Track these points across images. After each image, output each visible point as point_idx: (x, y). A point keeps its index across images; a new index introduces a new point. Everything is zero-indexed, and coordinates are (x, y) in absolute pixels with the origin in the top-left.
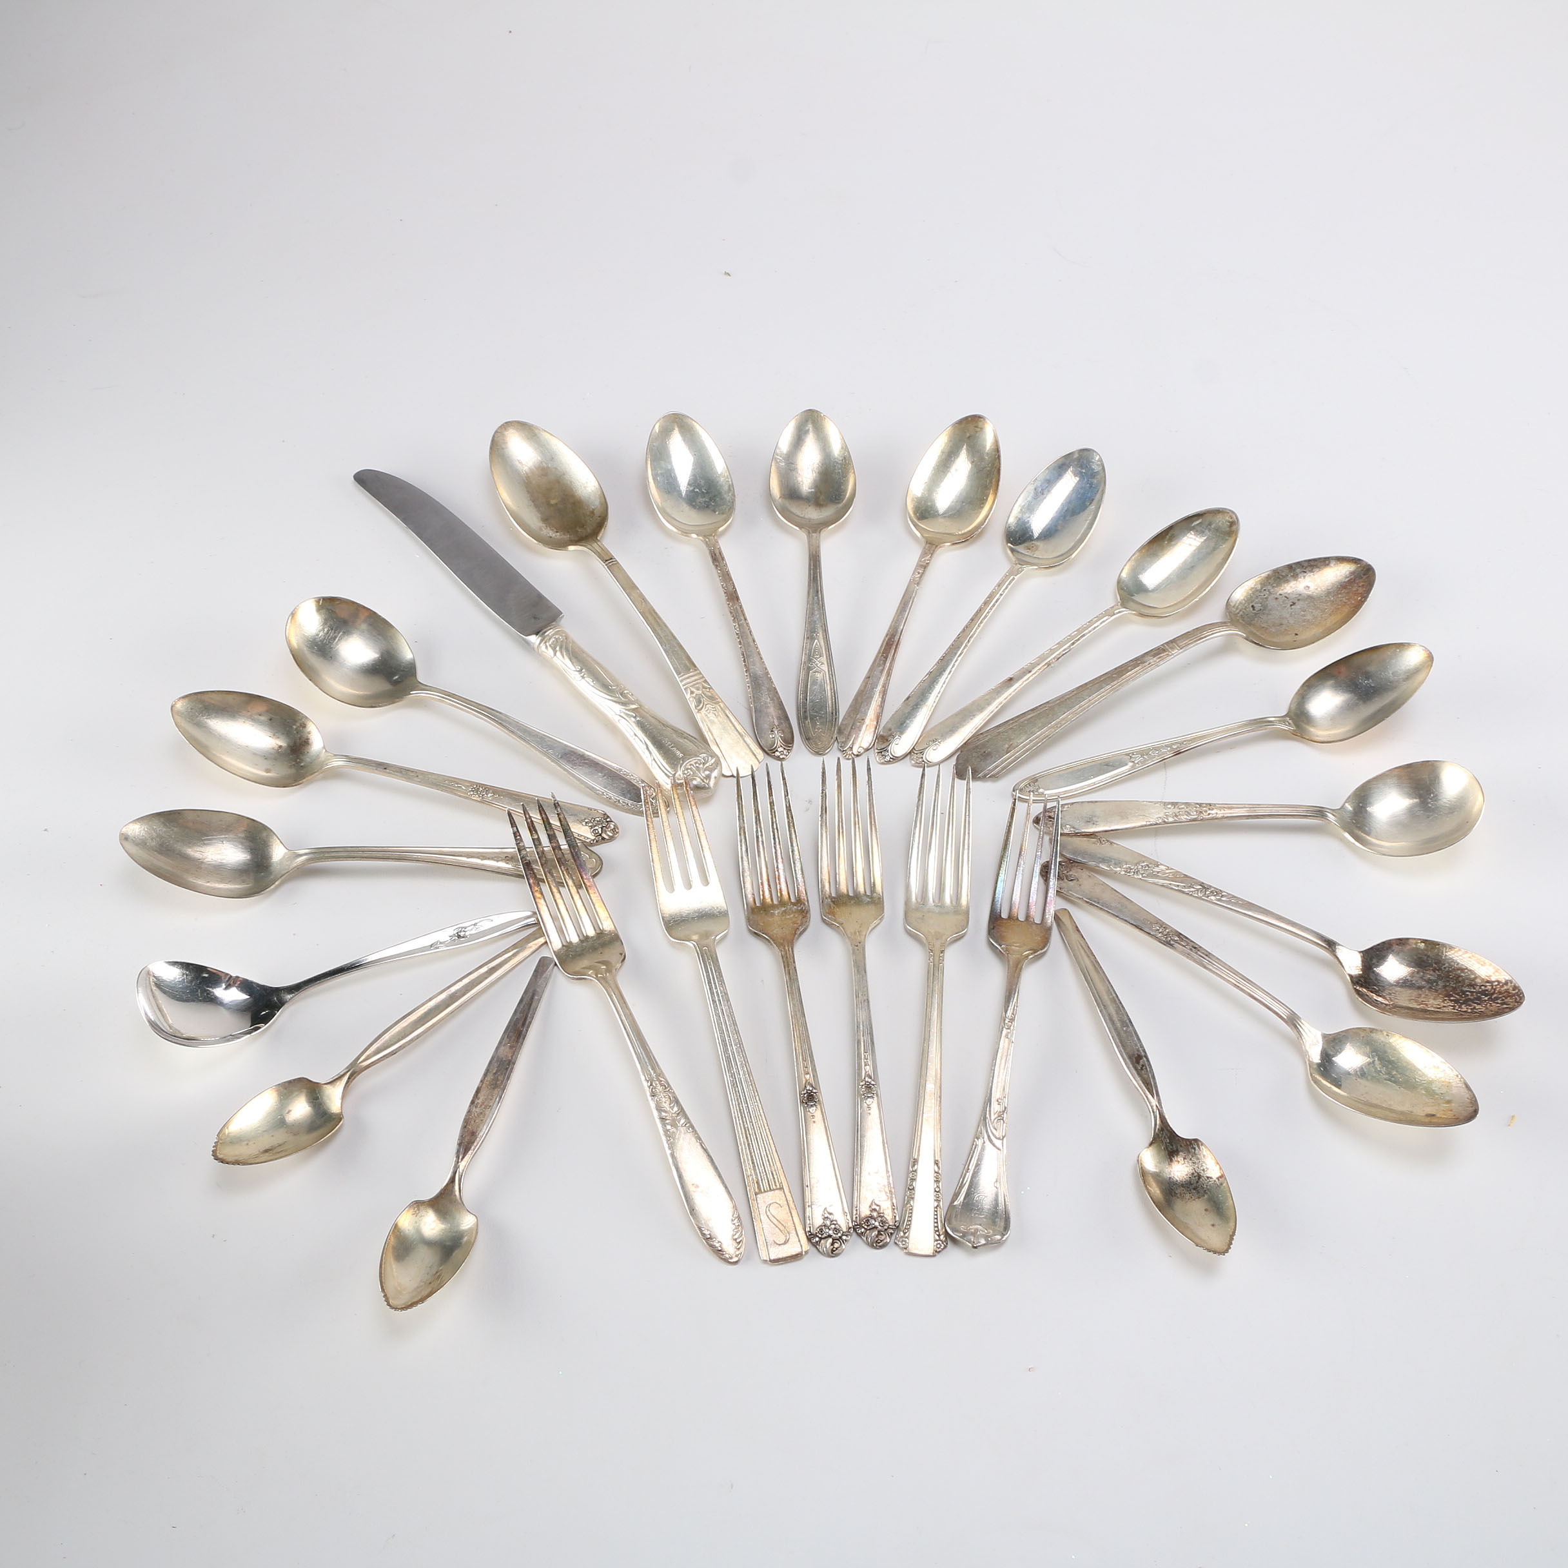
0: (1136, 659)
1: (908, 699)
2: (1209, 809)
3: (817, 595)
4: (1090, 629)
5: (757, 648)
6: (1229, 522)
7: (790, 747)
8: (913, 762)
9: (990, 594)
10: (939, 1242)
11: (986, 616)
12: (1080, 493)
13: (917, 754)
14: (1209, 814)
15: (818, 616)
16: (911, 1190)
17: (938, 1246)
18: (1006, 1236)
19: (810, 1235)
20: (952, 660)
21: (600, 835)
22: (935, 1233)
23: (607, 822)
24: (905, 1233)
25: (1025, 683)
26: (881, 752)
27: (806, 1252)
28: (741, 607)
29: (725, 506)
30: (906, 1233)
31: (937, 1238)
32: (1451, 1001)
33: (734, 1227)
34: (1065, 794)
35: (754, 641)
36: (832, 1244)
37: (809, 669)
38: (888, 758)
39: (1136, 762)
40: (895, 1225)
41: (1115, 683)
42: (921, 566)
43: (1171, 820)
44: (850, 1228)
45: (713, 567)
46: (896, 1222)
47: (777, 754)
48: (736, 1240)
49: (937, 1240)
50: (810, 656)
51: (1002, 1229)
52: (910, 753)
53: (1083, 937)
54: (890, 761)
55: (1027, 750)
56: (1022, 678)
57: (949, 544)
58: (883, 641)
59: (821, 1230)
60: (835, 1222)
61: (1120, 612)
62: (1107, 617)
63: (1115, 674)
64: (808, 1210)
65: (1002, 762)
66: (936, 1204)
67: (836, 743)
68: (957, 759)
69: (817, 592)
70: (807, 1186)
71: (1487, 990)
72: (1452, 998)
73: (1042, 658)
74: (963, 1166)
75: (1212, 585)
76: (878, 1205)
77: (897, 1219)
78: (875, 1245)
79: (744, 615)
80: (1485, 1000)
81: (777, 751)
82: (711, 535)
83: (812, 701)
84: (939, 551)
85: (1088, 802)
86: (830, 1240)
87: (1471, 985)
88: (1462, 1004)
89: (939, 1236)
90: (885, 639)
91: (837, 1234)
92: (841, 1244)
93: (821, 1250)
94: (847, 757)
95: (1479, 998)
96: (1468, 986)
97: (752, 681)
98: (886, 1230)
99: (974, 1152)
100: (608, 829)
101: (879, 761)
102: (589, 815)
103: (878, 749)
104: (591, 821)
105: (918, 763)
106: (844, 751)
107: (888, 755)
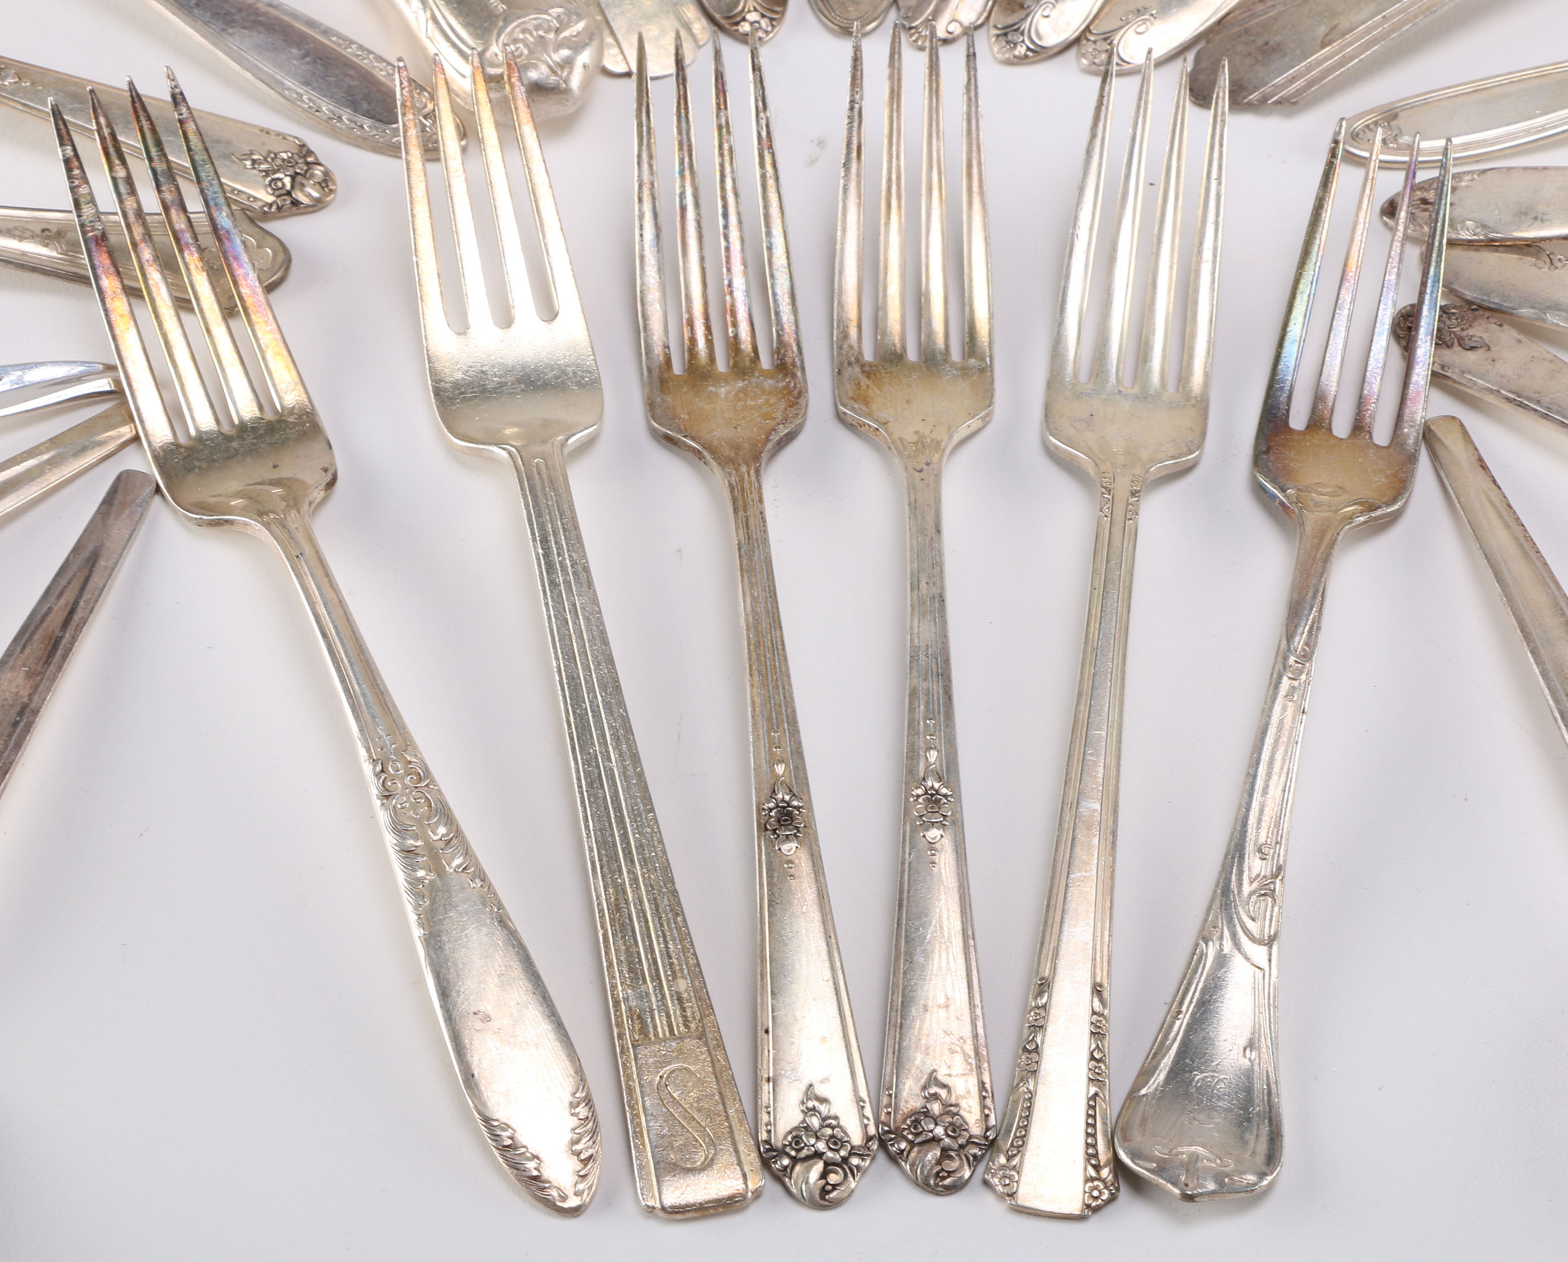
7: (776, 12)
8: (1084, 61)
10: (1096, 1183)
13: (1095, 42)
16: (1029, 1052)
17: (1095, 1193)
18: (1269, 1178)
19: (768, 1151)
21: (289, 193)
22: (1088, 1160)
23: (307, 164)
24: (1009, 1159)
26: (1005, 35)
27: (758, 1194)
30: (1014, 1156)
31: (1092, 1173)
33: (574, 1122)
36: (824, 1175)
38: (1021, 50)
40: (986, 1138)
44: (869, 1139)
46: (987, 1129)
47: (745, 27)
48: (578, 1154)
49: (1092, 1179)
51: (1260, 1159)
52: (1077, 41)
53: (1496, 484)
55: (1376, 41)
59: (797, 1140)
60: (834, 1122)
64: (766, 1088)
65: (1309, 69)
66: (1093, 1090)
67: (892, 11)
68: (1197, 60)
70: (767, 1032)
74: (1166, 1008)
76: (944, 1086)
77: (992, 1121)
78: (932, 1182)
81: (744, 19)
85: (1524, 170)
86: (819, 1166)
89: (1097, 1168)
91: (837, 1151)
92: (846, 1176)
93: (794, 1190)
94: (920, 43)
98: (962, 1147)
99: (1195, 971)
100: (309, 179)
101: (999, 56)
102: (264, 144)
103: (999, 26)
104: (265, 159)
105: (1094, 67)
106: (911, 28)
107: (1023, 41)
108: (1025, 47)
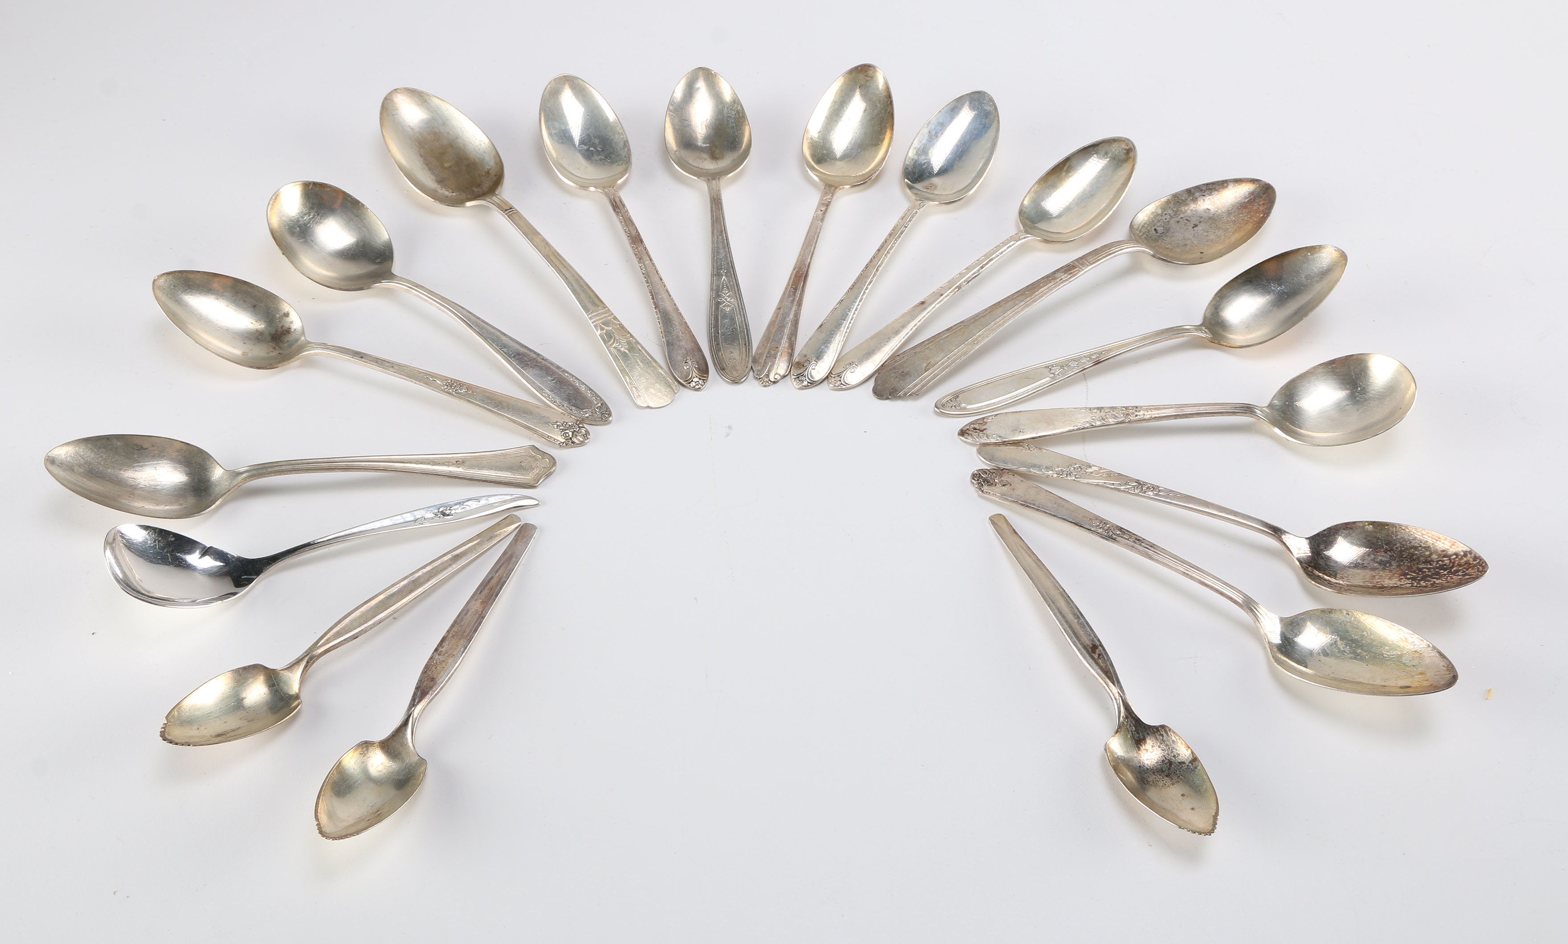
0: (1047, 276)
1: (821, 326)
2: (1136, 411)
3: (722, 235)
4: (997, 253)
5: (665, 286)
6: (1126, 150)
7: (705, 377)
8: (831, 385)
9: (895, 227)
11: (892, 247)
12: (973, 134)
13: (834, 377)
14: (1136, 415)
15: (723, 254)
20: (861, 289)
21: (571, 439)
23: (579, 427)
25: (938, 306)
26: (798, 377)
28: (646, 249)
29: (622, 157)
32: (1408, 579)
34: (987, 407)
35: (661, 280)
37: (718, 306)
38: (805, 383)
39: (1057, 373)
41: (1028, 299)
42: (823, 204)
43: (1098, 423)
45: (615, 214)
47: (693, 384)
50: (718, 292)
52: (827, 377)
53: (1021, 538)
54: (808, 386)
55: (946, 367)
56: (934, 302)
57: (848, 186)
58: (791, 274)
61: (1025, 238)
62: (1013, 242)
63: (1028, 291)
65: (922, 380)
67: (751, 373)
68: (876, 381)
69: (722, 232)
71: (1445, 565)
72: (1408, 576)
73: (951, 283)
75: (1114, 209)
79: (649, 256)
80: (1445, 574)
81: (692, 381)
82: (611, 187)
83: (722, 334)
84: (839, 193)
85: (1012, 412)
87: (1426, 562)
88: (1420, 581)
94: (764, 384)
95: (1438, 573)
96: (1424, 563)
97: (662, 316)
100: (579, 433)
101: (796, 386)
102: (562, 419)
103: (795, 375)
104: (562, 425)
105: (835, 387)
106: (760, 378)
107: (806, 380)
108: (807, 382)
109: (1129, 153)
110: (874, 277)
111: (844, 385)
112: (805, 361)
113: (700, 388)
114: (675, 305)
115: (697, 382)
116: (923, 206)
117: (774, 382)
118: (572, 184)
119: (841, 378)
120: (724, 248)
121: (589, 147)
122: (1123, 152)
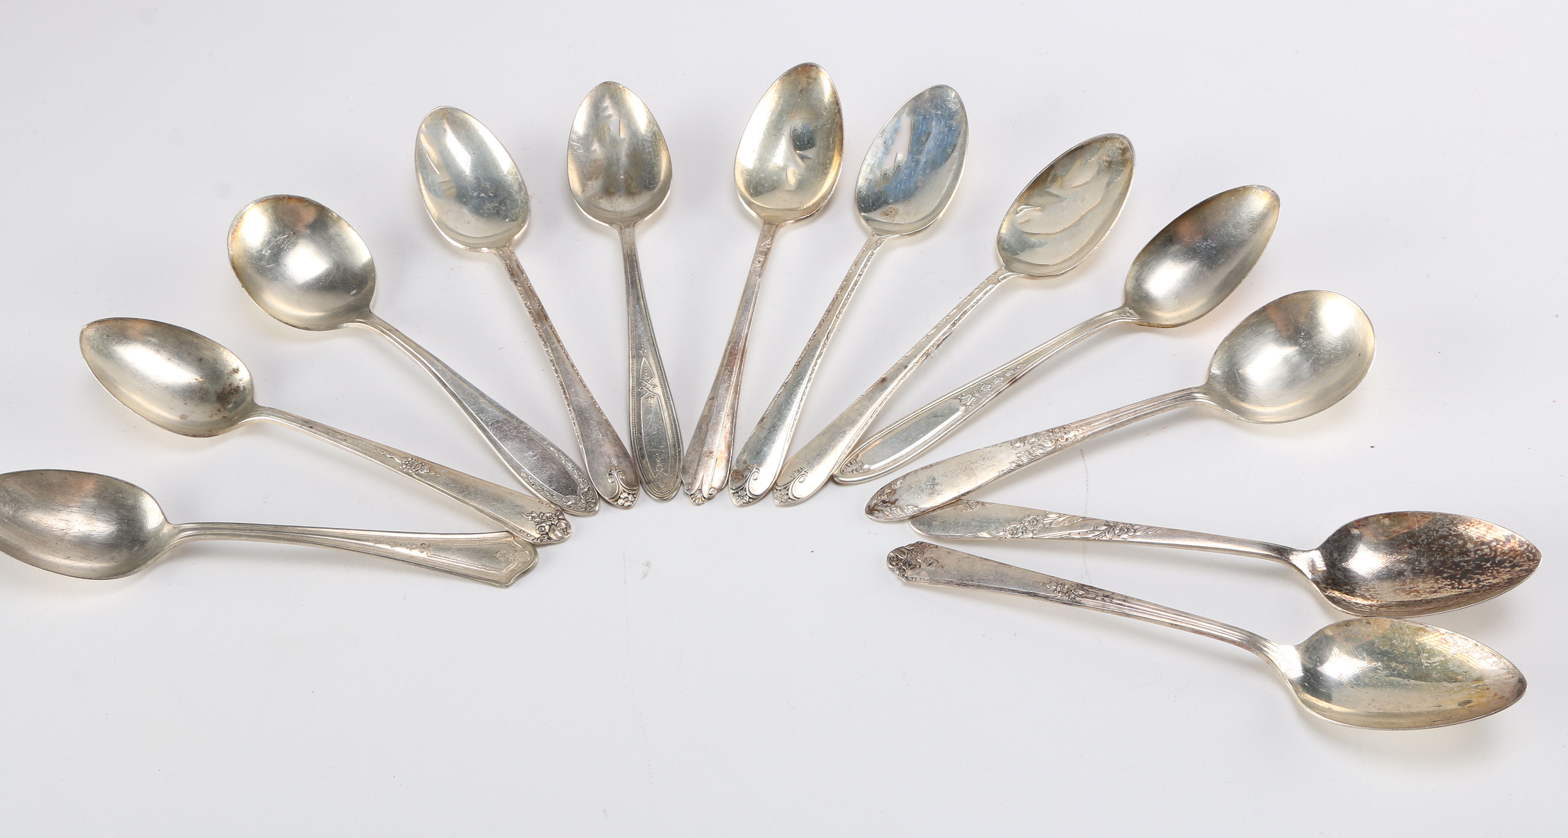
1: (762, 420)
3: (639, 303)
4: (972, 303)
5: (578, 374)
6: (1121, 149)
9: (847, 276)
11: (844, 304)
12: (938, 140)
15: (643, 328)
20: (809, 364)
25: (902, 382)
28: (551, 327)
29: (518, 209)
35: (573, 366)
37: (639, 395)
42: (761, 252)
45: (513, 284)
50: (638, 379)
54: (749, 502)
56: (897, 376)
57: (792, 221)
58: (726, 351)
61: (1005, 278)
62: (991, 286)
69: (638, 299)
73: (918, 348)
79: (556, 336)
82: (505, 246)
83: (648, 434)
84: (781, 231)
90: (727, 348)
97: (576, 416)
109: (1125, 154)
110: (824, 348)
111: (792, 499)
112: (745, 470)
113: (629, 506)
114: (592, 398)
115: (626, 498)
116: (880, 244)
117: (709, 499)
118: (461, 246)
119: (788, 490)
120: (643, 320)
121: (479, 194)
122: (1118, 152)
